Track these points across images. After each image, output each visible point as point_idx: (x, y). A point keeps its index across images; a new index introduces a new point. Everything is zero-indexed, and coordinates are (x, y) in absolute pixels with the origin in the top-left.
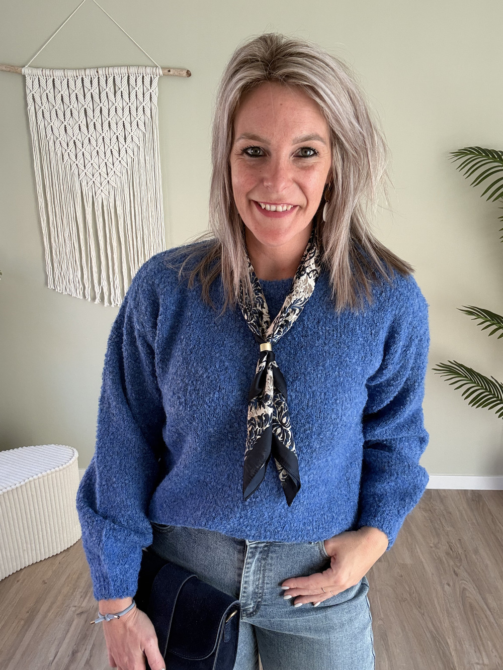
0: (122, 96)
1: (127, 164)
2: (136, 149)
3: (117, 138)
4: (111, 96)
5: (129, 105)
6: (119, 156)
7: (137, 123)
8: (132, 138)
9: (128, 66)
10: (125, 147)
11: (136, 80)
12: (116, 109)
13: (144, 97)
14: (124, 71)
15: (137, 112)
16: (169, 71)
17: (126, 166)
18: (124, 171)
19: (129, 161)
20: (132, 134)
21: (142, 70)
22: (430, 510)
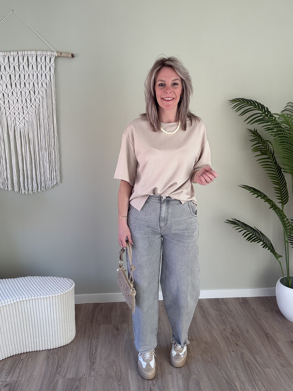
0: (32, 67)
1: (36, 107)
2: (41, 99)
3: (30, 92)
4: (26, 67)
5: (37, 73)
6: (31, 103)
7: (42, 83)
8: (39, 92)
9: (36, 51)
10: (34, 97)
11: (41, 58)
12: (29, 75)
13: (46, 69)
14: (34, 53)
15: (42, 77)
16: (61, 54)
17: (35, 109)
18: (34, 112)
19: (37, 105)
20: (38, 89)
21: (44, 53)
22: (219, 310)
